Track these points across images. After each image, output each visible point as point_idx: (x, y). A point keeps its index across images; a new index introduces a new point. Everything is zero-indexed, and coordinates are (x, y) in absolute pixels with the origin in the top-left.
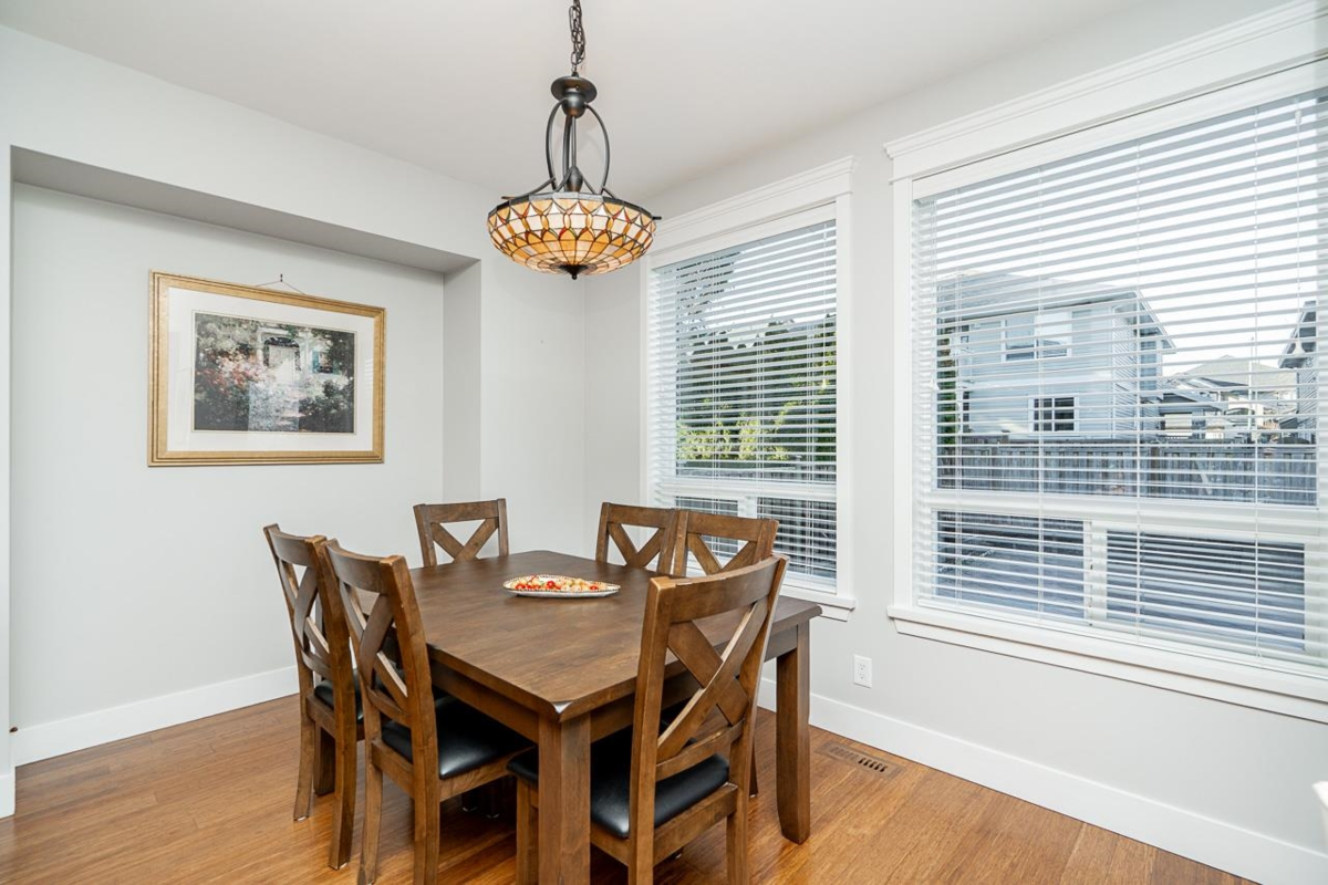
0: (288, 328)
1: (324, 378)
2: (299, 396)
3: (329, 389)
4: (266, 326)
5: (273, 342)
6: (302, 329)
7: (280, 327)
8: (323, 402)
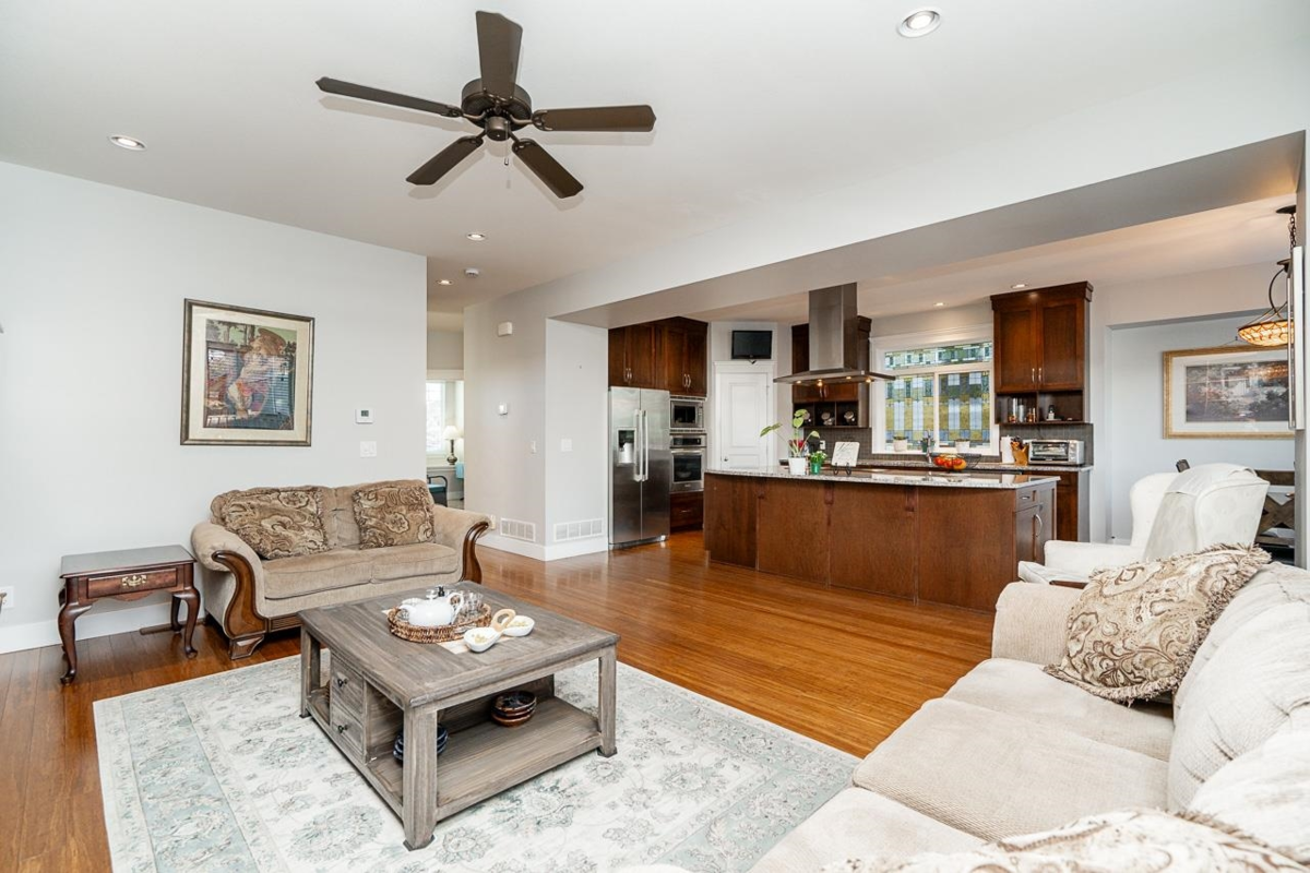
0: (1240, 365)
1: (1266, 390)
2: (1250, 401)
3: (1270, 396)
4: (1226, 366)
5: (1232, 374)
6: (1250, 364)
7: (1235, 365)
8: (1267, 404)
